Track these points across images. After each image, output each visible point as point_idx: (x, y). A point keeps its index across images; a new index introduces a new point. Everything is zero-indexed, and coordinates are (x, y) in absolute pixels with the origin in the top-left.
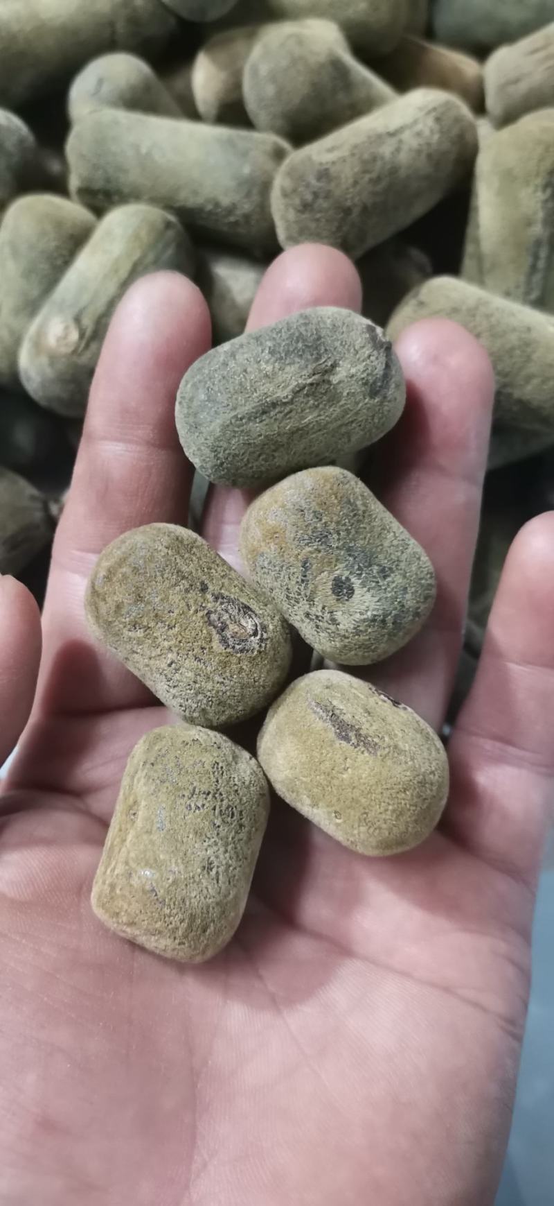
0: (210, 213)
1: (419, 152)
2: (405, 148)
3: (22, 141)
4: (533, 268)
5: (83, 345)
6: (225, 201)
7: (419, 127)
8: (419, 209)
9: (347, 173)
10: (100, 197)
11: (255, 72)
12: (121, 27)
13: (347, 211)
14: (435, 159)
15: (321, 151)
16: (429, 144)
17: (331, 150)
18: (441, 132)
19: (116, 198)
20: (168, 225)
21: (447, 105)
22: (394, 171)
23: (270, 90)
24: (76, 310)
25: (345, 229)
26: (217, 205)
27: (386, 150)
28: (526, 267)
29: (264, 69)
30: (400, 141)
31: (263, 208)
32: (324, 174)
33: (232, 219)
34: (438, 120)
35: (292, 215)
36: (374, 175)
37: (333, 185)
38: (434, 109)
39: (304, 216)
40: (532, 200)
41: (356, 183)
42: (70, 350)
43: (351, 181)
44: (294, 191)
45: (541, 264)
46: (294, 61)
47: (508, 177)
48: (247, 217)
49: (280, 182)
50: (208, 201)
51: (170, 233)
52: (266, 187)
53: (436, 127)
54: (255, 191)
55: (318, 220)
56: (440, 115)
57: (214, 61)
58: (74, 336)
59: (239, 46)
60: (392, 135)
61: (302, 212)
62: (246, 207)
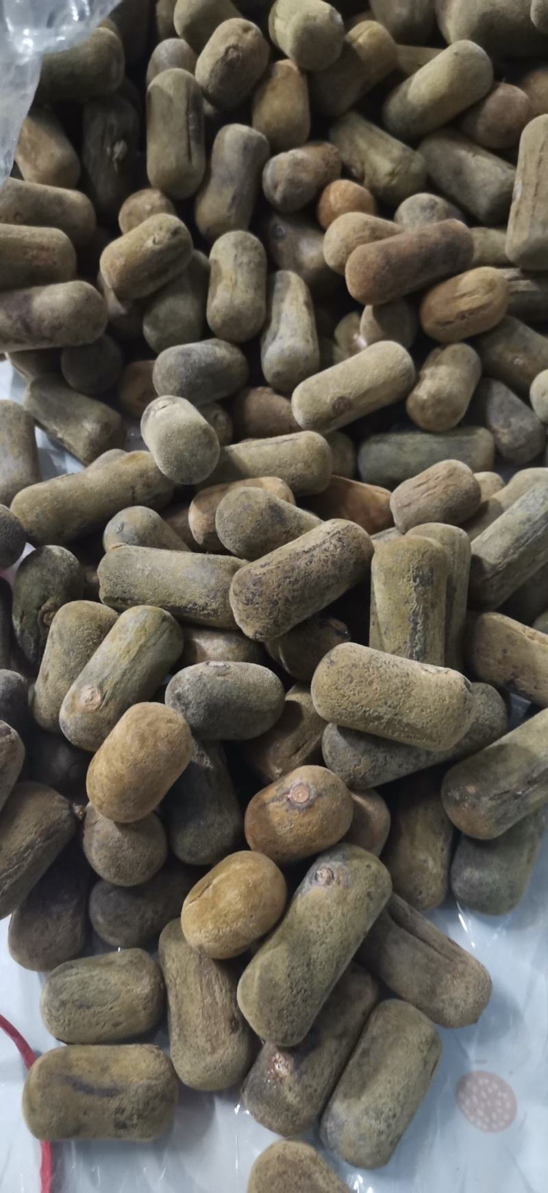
0: (190, 608)
1: (326, 561)
2: (316, 559)
3: (70, 565)
4: (414, 629)
5: (104, 703)
6: (201, 602)
7: (327, 545)
8: (332, 597)
9: (273, 580)
10: (119, 601)
11: (221, 516)
12: (139, 489)
13: (275, 603)
14: (339, 565)
15: (256, 568)
16: (333, 555)
17: (262, 566)
18: (343, 547)
19: (129, 602)
20: (164, 619)
21: (347, 529)
22: (308, 575)
23: (231, 526)
24: (100, 680)
25: (275, 613)
26: (195, 604)
27: (302, 563)
28: (409, 631)
29: (226, 515)
30: (313, 556)
31: (225, 604)
32: (258, 582)
33: (206, 612)
34: (340, 540)
35: (241, 607)
36: (292, 579)
37: (264, 587)
38: (339, 532)
39: (248, 607)
40: (408, 587)
41: (279, 586)
42: (94, 708)
43: (276, 584)
44: (241, 592)
45: (419, 627)
46: (245, 509)
47: (390, 574)
48: (215, 611)
49: (233, 587)
50: (190, 602)
51: (165, 624)
52: (226, 591)
53: (338, 544)
54: (219, 594)
55: (257, 609)
56: (340, 537)
57: (199, 507)
58: (98, 698)
59: (215, 498)
60: (306, 552)
61: (247, 604)
62: (214, 606)
